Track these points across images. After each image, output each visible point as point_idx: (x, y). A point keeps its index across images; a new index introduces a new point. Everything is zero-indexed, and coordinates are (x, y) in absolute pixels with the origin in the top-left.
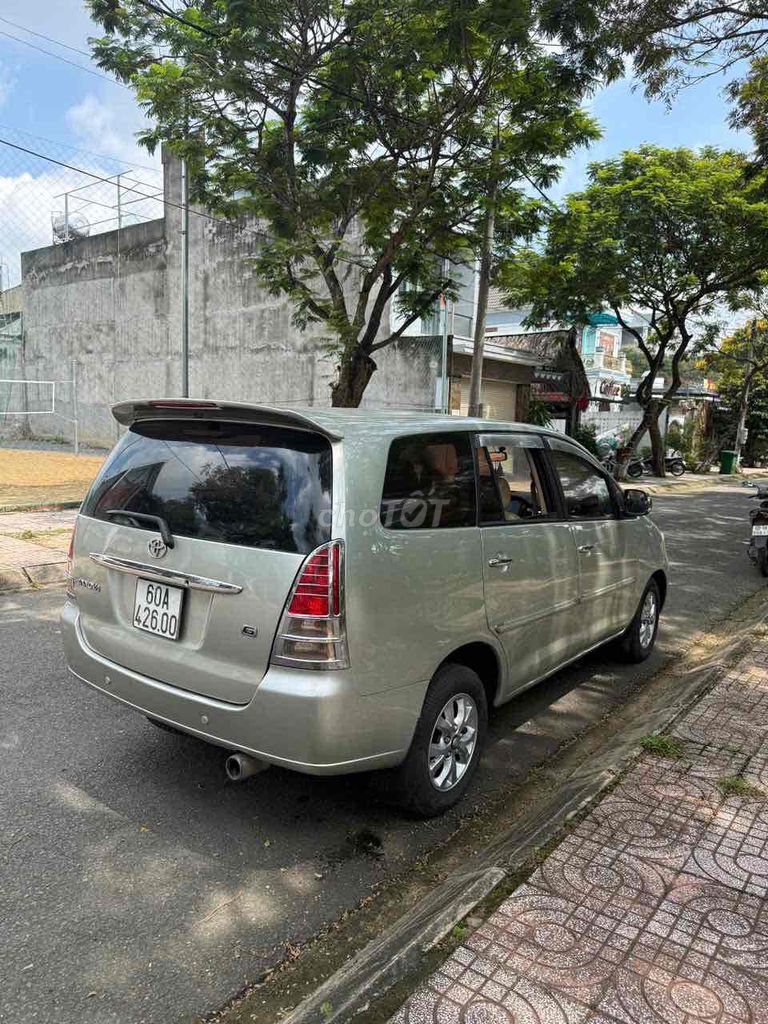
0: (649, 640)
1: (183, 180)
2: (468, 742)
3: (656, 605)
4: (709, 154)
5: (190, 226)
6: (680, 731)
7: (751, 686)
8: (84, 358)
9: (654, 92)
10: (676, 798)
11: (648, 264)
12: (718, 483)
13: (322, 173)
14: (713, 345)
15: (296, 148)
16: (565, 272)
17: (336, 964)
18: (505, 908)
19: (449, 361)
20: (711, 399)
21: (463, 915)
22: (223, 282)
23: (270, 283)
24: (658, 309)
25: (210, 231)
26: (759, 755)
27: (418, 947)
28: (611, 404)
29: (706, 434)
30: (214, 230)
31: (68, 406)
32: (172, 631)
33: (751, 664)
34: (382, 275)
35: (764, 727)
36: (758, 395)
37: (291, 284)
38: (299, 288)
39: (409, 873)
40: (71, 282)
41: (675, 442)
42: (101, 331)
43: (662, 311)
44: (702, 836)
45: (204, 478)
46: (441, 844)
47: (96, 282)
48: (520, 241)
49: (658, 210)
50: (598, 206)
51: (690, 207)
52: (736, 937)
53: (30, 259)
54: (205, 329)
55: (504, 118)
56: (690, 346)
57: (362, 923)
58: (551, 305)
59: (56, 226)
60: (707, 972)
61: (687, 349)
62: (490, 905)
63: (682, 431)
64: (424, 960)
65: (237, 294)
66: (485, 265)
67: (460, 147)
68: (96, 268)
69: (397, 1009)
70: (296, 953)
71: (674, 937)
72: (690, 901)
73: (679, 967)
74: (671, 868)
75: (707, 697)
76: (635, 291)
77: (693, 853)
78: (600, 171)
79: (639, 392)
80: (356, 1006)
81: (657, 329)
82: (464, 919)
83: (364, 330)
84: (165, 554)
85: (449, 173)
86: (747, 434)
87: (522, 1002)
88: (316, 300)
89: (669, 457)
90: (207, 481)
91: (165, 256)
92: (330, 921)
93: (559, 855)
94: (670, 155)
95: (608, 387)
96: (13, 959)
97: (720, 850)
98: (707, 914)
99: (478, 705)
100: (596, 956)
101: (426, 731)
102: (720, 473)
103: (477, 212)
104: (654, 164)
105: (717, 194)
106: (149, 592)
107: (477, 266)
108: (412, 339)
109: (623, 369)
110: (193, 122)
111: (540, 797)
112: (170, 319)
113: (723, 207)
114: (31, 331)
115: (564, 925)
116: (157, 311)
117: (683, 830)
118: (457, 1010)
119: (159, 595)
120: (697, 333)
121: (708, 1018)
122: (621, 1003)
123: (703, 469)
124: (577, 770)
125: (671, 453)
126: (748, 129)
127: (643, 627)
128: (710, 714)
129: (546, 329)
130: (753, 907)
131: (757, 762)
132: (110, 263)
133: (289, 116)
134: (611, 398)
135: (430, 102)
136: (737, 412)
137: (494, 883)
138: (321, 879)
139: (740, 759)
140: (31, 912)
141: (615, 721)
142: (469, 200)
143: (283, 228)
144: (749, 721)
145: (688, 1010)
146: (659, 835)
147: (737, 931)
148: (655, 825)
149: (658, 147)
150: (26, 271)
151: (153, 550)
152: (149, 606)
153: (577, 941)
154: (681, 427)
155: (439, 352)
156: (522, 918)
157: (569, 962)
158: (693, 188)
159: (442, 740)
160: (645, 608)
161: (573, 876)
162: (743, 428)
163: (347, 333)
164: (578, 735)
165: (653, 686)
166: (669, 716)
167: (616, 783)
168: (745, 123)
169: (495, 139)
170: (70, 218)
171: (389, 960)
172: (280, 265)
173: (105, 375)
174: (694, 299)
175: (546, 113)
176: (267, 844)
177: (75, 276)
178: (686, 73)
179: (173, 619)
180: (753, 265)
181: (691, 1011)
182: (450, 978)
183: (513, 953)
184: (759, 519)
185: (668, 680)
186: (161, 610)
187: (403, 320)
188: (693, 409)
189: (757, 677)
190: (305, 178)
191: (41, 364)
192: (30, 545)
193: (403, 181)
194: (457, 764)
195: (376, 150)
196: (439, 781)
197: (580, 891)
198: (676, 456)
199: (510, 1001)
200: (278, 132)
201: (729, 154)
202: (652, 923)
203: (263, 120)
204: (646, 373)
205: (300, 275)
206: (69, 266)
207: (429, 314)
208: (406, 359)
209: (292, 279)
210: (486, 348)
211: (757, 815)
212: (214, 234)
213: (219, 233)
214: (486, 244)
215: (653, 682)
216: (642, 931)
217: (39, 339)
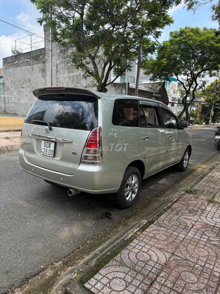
0: (186, 165)
1: (51, 34)
2: (136, 188)
3: (188, 156)
4: (205, 29)
5: (53, 48)
6: (196, 187)
7: (216, 177)
8: (21, 89)
9: (190, 9)
10: (195, 204)
11: (186, 62)
12: (205, 127)
13: (91, 33)
14: (204, 87)
15: (84, 26)
16: (163, 63)
17: (100, 245)
18: (147, 230)
19: (128, 91)
20: (203, 103)
21: (136, 231)
22: (62, 67)
23: (76, 65)
24: (189, 76)
25: (58, 52)
26: (218, 193)
27: (123, 239)
28: (175, 104)
29: (202, 113)
30: (59, 51)
31: (17, 104)
32: (52, 155)
33: (215, 171)
34: (109, 63)
35: (219, 187)
36: (217, 102)
37: (82, 66)
38: (85, 66)
39: (120, 222)
40: (17, 67)
41: (193, 115)
42: (26, 82)
43: (190, 76)
44: (202, 213)
45: (59, 114)
46: (128, 216)
47: (25, 67)
48: (149, 55)
49: (190, 46)
50: (172, 45)
51: (199, 45)
52: (213, 237)
53: (5, 60)
54: (57, 81)
55: (145, 17)
56: (198, 87)
57: (107, 235)
58: (158, 74)
59: (13, 50)
60: (205, 245)
61: (197, 88)
62: (143, 229)
63: (195, 112)
64: (125, 242)
65: (66, 70)
66: (139, 61)
67: (132, 25)
68: (25, 63)
69: (118, 254)
70: (88, 242)
71: (195, 237)
72: (199, 229)
73: (197, 244)
74: (194, 221)
75: (203, 179)
76: (183, 71)
77: (200, 217)
78: (173, 34)
79: (183, 101)
80: (106, 253)
81: (188, 82)
82: (136, 232)
83: (104, 79)
84: (49, 132)
85: (129, 34)
86: (213, 113)
87: (153, 252)
88: (90, 70)
89: (191, 119)
90: (60, 115)
91: (45, 59)
92: (98, 234)
93: (162, 217)
94: (194, 29)
95: (174, 99)
96: (8, 243)
97: (208, 216)
98: (204, 232)
99: (138, 178)
100: (173, 241)
101: (124, 184)
102: (206, 124)
103: (137, 45)
104: (189, 32)
105: (207, 41)
106: (45, 144)
107: (137, 61)
108: (118, 84)
109: (178, 94)
110: (53, 16)
111: (156, 204)
112: (47, 78)
113: (209, 45)
114: (6, 81)
115: (164, 234)
116: (43, 76)
117: (197, 211)
118: (135, 254)
119: (48, 145)
120: (200, 83)
121: (205, 256)
122: (181, 253)
123: (201, 123)
124: (166, 198)
125: (191, 118)
126: (217, 21)
127: (185, 161)
128: (204, 184)
129: (156, 82)
130: (217, 230)
131: (217, 195)
132: (29, 61)
133: (82, 15)
134: (175, 102)
135: (123, 12)
136: (211, 107)
137: (144, 224)
138: (95, 224)
139: (213, 194)
140: (13, 231)
141: (177, 186)
142: (135, 41)
143: (80, 49)
144: (215, 185)
145: (200, 254)
146: (190, 213)
147: (213, 236)
148: (189, 210)
149: (190, 27)
150: (4, 64)
151: (46, 132)
152: (45, 148)
153: (168, 238)
154: (194, 111)
155: (125, 88)
156: (152, 232)
157: (166, 243)
158: (200, 39)
159: (128, 187)
160: (185, 156)
161: (166, 222)
162: (212, 111)
163: (99, 80)
164: (166, 189)
165: (188, 177)
166: (192, 184)
167: (178, 200)
168: (216, 19)
169: (143, 23)
170: (17, 48)
171: (115, 242)
172: (79, 60)
173: (28, 94)
174: (199, 73)
175: (158, 15)
176: (79, 215)
177: (18, 65)
178: (200, 2)
179: (52, 151)
180: (217, 63)
181: (201, 255)
182: (132, 246)
183: (150, 241)
184: (218, 134)
185: (191, 176)
186: (48, 149)
187: (115, 77)
188: (198, 106)
189: (217, 174)
190: (86, 35)
191: (9, 91)
192: (8, 140)
193: (115, 36)
194: (133, 195)
195: (107, 26)
196: (127, 199)
197: (168, 226)
198: (193, 119)
199: (150, 252)
200: (78, 20)
201: (211, 29)
202: (189, 234)
203: (74, 16)
204: (185, 95)
205: (85, 63)
206: (17, 62)
207: (123, 75)
208: (116, 90)
209: (82, 64)
210: (139, 86)
211: (218, 208)
212: (59, 53)
213: (61, 52)
214: (140, 55)
215: (187, 177)
216: (186, 236)
217: (8, 84)
